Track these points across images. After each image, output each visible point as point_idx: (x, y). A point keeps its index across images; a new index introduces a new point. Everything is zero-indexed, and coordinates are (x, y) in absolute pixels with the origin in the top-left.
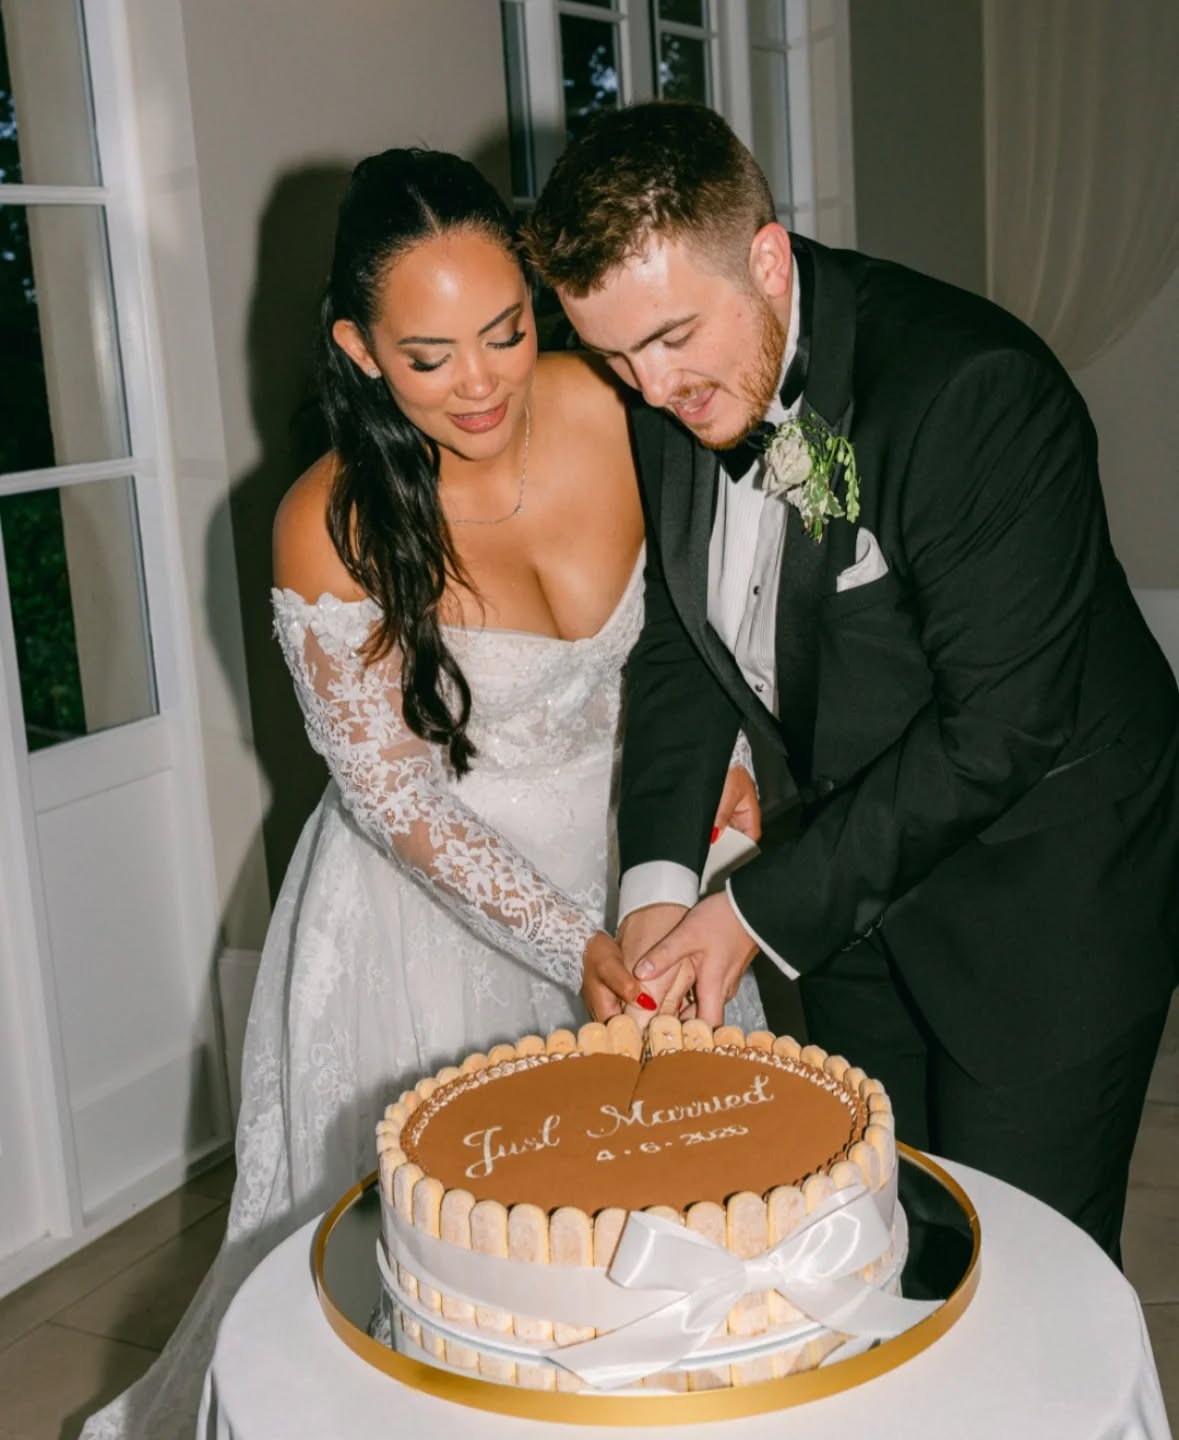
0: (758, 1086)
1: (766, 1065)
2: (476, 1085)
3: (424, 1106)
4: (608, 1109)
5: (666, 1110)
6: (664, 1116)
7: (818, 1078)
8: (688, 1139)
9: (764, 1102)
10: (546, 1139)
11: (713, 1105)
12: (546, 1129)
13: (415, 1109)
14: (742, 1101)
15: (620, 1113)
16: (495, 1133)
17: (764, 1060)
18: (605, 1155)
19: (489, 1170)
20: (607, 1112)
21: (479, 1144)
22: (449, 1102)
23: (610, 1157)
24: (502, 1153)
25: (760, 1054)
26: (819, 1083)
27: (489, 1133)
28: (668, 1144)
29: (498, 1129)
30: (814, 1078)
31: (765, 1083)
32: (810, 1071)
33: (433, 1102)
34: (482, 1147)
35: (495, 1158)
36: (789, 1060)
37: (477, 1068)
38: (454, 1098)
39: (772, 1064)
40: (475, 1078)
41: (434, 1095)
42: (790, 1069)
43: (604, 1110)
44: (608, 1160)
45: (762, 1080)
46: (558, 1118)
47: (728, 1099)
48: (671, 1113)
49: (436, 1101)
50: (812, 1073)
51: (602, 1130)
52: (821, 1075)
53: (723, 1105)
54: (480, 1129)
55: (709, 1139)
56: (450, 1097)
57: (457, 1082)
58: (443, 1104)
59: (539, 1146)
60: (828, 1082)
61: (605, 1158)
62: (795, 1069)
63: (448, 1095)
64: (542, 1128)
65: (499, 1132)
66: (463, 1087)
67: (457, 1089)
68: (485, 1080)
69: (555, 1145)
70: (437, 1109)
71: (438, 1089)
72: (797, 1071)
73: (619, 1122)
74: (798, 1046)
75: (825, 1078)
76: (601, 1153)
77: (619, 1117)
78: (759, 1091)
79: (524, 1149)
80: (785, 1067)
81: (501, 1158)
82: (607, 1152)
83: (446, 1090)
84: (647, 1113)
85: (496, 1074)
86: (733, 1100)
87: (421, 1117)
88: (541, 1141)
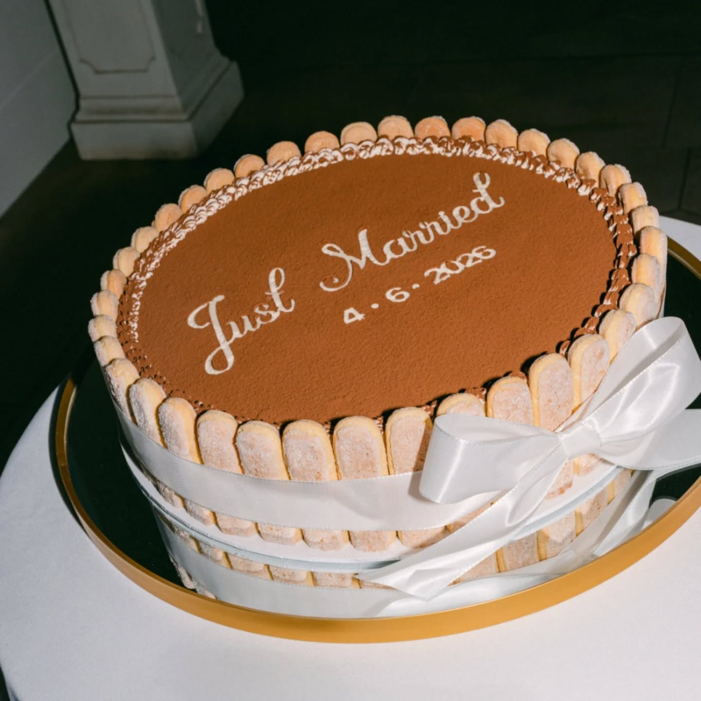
0: (482, 188)
1: (483, 160)
2: (174, 242)
3: (130, 285)
4: (330, 249)
5: (396, 238)
6: (396, 248)
7: (544, 169)
8: (434, 274)
9: (495, 209)
10: (278, 303)
11: (443, 225)
12: (274, 290)
13: (121, 292)
14: (472, 213)
15: (347, 252)
16: (219, 305)
17: (479, 153)
18: (352, 316)
19: (231, 359)
20: (331, 253)
21: (207, 324)
22: (154, 271)
23: (359, 317)
24: (237, 334)
25: (474, 147)
26: (547, 175)
27: (212, 305)
28: (415, 286)
29: (220, 298)
30: (539, 170)
31: (488, 183)
32: (534, 161)
33: (138, 277)
34: (211, 326)
35: (231, 341)
36: (507, 150)
37: (171, 222)
38: (157, 264)
39: (489, 157)
40: (172, 236)
41: (136, 269)
42: (510, 161)
43: (325, 250)
44: (357, 321)
45: (483, 181)
46: (282, 271)
47: (456, 212)
48: (401, 242)
49: (140, 276)
50: (537, 164)
51: (336, 280)
52: (547, 166)
53: (454, 222)
54: (203, 303)
55: (457, 272)
56: (153, 265)
57: (155, 245)
58: (149, 275)
59: (275, 315)
60: (558, 173)
61: (353, 320)
62: (516, 160)
63: (150, 263)
64: (268, 288)
65: (223, 301)
66: (164, 249)
67: (156, 254)
68: (182, 234)
69: (291, 310)
70: (144, 284)
71: (139, 260)
72: (519, 163)
73: (350, 266)
74: (514, 131)
75: (553, 168)
76: (347, 312)
77: (348, 258)
78: (485, 197)
79: (259, 322)
80: (504, 160)
81: (237, 339)
82: (352, 310)
83: (147, 259)
84: (377, 249)
85: (192, 226)
86: (462, 213)
87: (131, 301)
88: (275, 309)
